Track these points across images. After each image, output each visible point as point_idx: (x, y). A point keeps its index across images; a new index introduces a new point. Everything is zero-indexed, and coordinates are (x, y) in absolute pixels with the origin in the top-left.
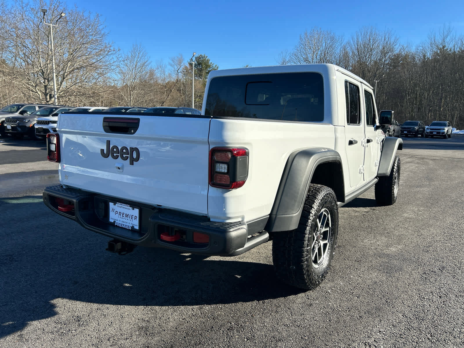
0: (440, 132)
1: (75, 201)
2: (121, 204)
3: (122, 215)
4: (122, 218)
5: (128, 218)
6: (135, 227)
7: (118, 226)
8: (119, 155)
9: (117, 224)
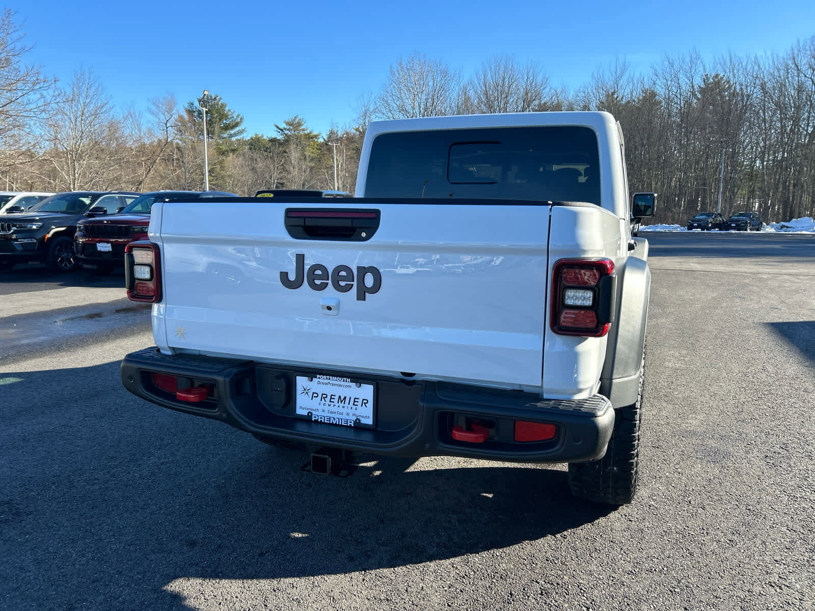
1: (220, 379)
2: (327, 378)
3: (328, 399)
4: (329, 405)
5: (344, 403)
6: (364, 421)
7: (321, 421)
8: (330, 282)
9: (316, 419)
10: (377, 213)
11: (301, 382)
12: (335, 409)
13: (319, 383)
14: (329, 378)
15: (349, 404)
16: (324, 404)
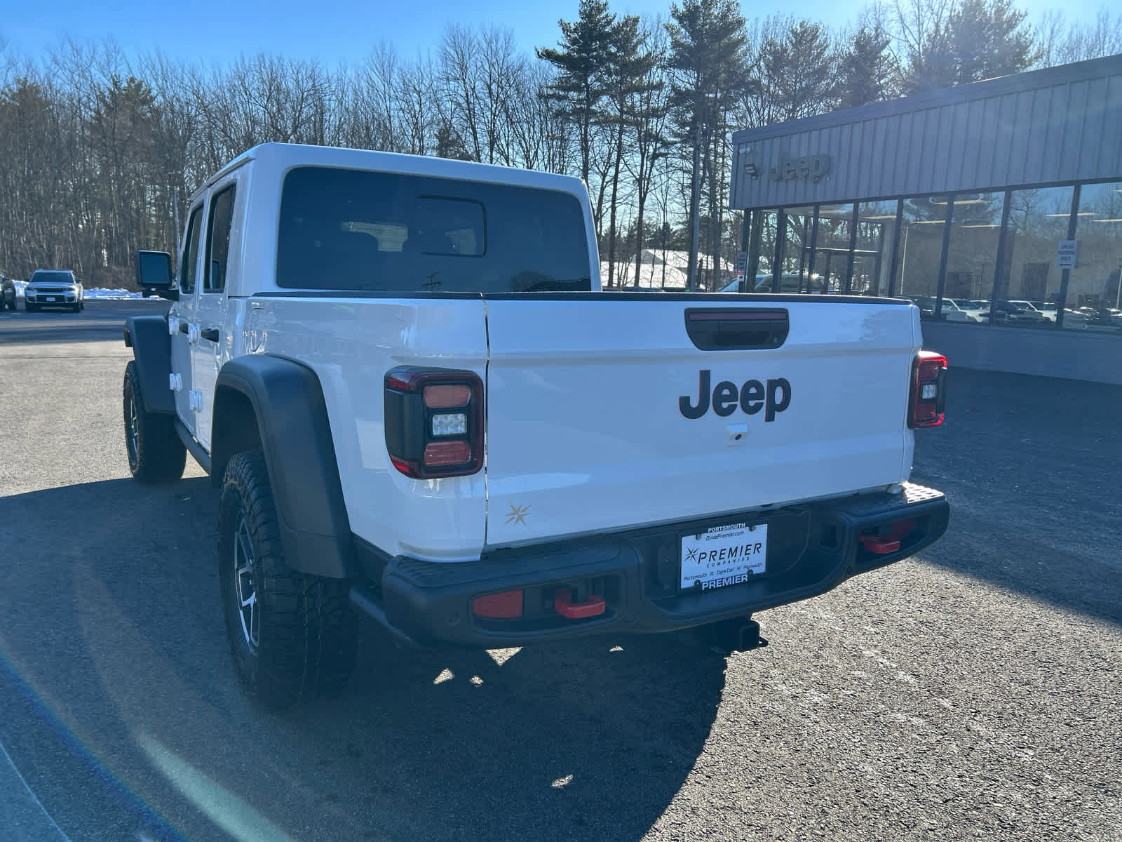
0: (63, 296)
2: (719, 529)
4: (719, 564)
5: (735, 556)
7: (712, 587)
8: (738, 403)
9: (707, 586)
10: (786, 313)
11: (688, 542)
12: (726, 567)
13: (708, 538)
14: (722, 529)
15: (740, 555)
16: (713, 565)
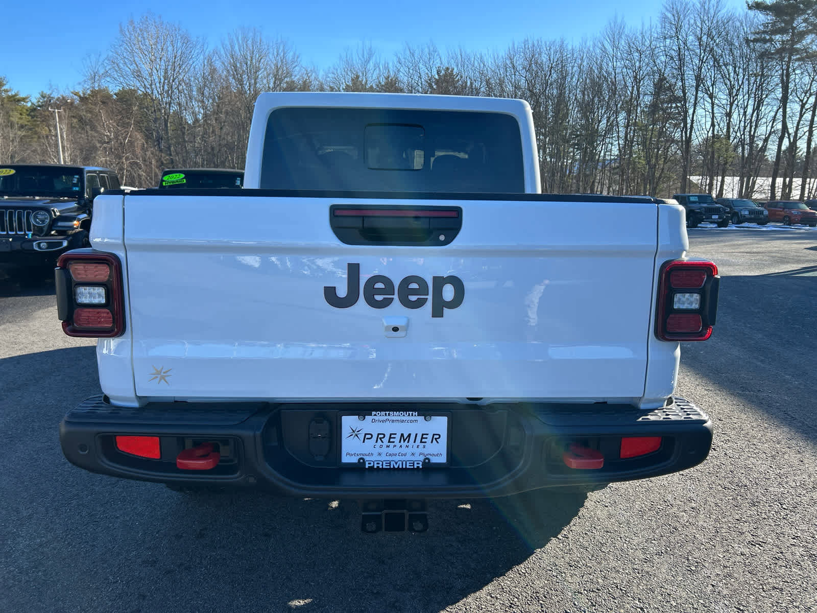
2: (386, 414)
3: (386, 440)
4: (388, 446)
5: (408, 442)
6: (434, 460)
7: (378, 467)
8: (396, 297)
9: (372, 465)
10: (458, 211)
11: (349, 422)
12: (397, 450)
13: (373, 421)
14: (389, 414)
15: (415, 442)
16: (381, 446)
